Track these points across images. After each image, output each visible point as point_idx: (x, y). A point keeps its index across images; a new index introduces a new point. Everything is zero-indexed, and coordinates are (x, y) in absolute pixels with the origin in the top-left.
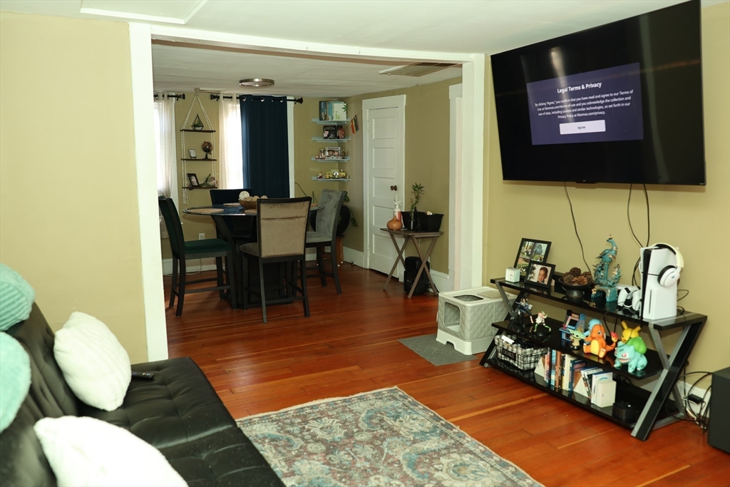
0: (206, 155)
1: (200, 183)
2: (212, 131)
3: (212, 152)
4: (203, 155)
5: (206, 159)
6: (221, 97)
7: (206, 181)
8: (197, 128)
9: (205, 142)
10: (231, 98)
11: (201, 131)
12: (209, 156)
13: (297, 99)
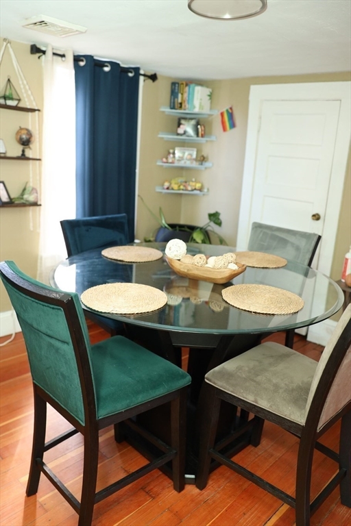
0: (23, 151)
1: (12, 196)
2: (33, 110)
3: (31, 146)
4: (16, 150)
5: (23, 157)
6: (49, 53)
7: (23, 194)
8: (9, 103)
9: (21, 129)
10: (63, 56)
11: (16, 108)
12: (29, 153)
13: (149, 74)
